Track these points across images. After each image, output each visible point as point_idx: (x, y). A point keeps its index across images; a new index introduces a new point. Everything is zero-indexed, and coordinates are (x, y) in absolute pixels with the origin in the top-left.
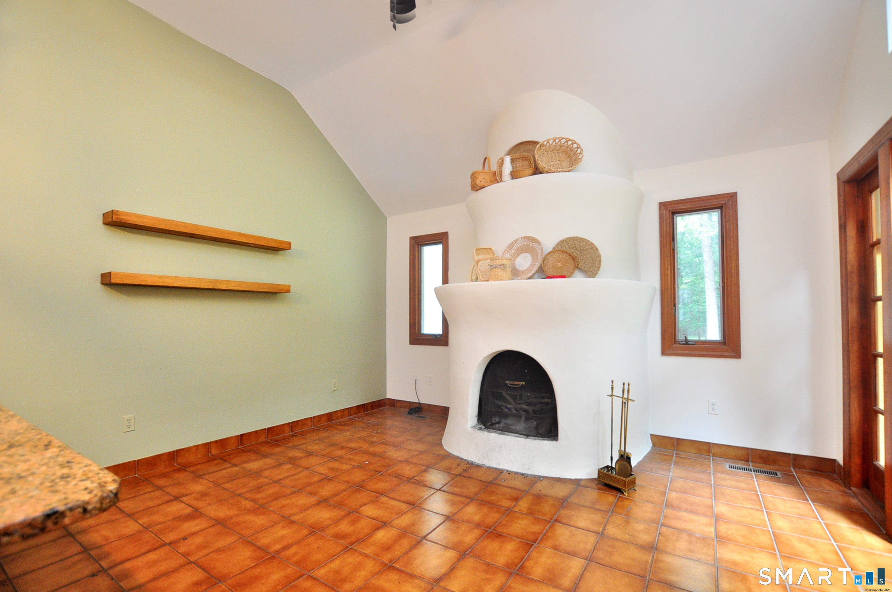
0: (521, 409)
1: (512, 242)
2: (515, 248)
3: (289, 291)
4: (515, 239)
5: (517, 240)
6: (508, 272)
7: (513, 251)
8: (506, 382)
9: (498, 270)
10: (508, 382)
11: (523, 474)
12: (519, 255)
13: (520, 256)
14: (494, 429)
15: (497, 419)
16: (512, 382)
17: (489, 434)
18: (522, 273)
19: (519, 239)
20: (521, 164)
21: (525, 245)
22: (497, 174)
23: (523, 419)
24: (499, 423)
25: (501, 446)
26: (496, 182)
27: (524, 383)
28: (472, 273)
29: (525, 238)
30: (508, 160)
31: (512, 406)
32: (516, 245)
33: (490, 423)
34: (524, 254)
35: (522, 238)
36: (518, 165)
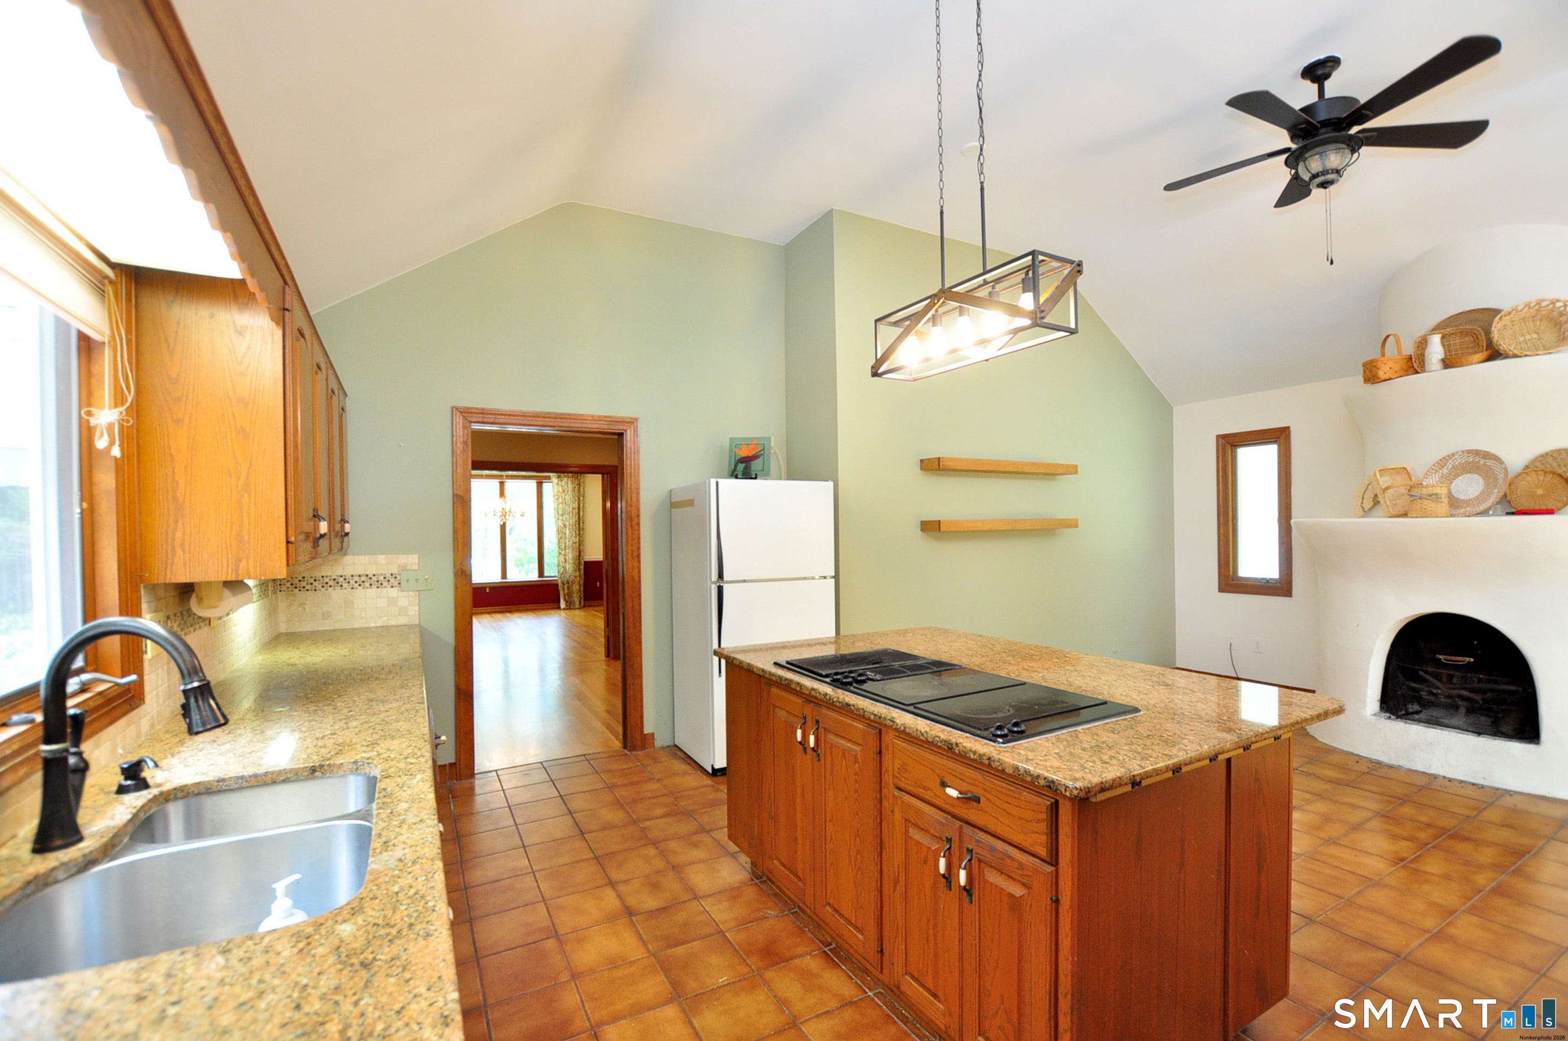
0: (1460, 697)
1: (1444, 458)
2: (1450, 466)
3: (1077, 526)
4: (1450, 452)
5: (1453, 454)
6: (1444, 505)
7: (1445, 471)
8: (1437, 656)
9: (1425, 502)
10: (1441, 657)
11: (1474, 784)
12: (1457, 476)
13: (1460, 478)
14: (1414, 720)
15: (1416, 707)
16: (1449, 658)
17: (1407, 725)
18: (1467, 503)
19: (1457, 452)
20: (1458, 341)
21: (1469, 463)
22: (1413, 359)
23: (1463, 710)
24: (1417, 712)
25: (1431, 744)
26: (1411, 371)
27: (1472, 660)
28: (1363, 499)
29: (1469, 452)
30: (1436, 340)
31: (1439, 691)
32: (1451, 461)
33: (1403, 712)
34: (1469, 475)
35: (1463, 452)
36: (1452, 342)
